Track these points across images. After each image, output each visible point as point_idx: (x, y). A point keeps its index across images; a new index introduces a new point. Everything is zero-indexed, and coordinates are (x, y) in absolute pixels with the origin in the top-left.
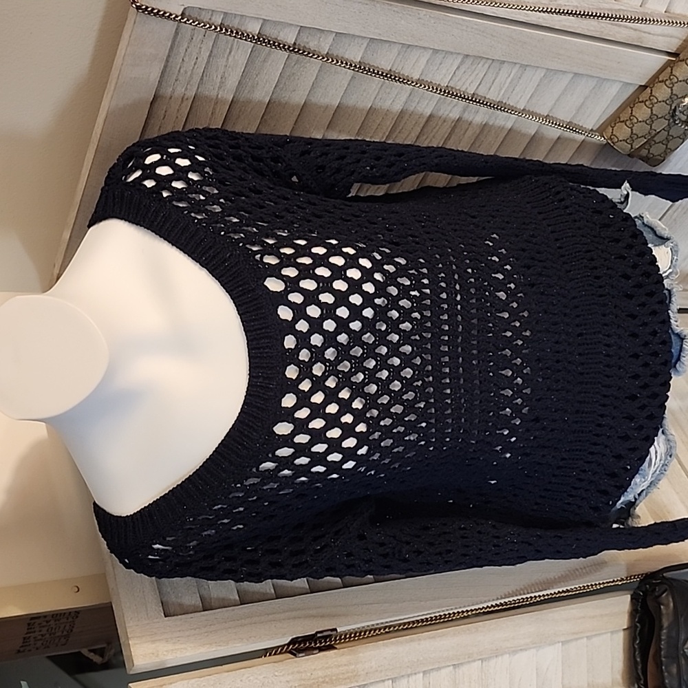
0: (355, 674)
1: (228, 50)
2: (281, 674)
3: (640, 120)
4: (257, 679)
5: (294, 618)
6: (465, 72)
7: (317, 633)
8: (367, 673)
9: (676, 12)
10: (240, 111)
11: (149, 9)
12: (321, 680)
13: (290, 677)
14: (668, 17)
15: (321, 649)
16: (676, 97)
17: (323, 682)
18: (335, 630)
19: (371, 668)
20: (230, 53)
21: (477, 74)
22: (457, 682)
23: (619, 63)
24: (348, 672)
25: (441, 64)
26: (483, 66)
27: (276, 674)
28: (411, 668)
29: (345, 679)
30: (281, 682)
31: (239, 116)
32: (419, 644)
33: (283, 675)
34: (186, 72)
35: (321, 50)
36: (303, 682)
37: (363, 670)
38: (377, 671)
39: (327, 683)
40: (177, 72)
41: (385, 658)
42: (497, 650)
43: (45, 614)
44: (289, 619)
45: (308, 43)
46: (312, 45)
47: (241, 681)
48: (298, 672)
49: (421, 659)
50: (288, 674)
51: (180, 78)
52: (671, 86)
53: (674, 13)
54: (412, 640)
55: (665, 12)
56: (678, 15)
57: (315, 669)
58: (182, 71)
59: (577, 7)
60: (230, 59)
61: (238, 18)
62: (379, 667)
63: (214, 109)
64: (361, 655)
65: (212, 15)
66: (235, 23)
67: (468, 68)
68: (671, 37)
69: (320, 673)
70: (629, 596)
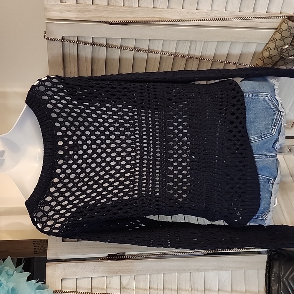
0: (132, 270)
1: (84, 49)
2: (101, 266)
3: (266, 57)
4: (92, 267)
5: (110, 247)
6: (181, 46)
7: (118, 253)
8: (137, 271)
9: (273, 12)
10: (97, 68)
11: (50, 38)
12: (118, 271)
13: (105, 268)
14: (268, 15)
15: (118, 260)
16: (278, 47)
17: (119, 271)
18: (125, 253)
19: (139, 269)
20: (85, 49)
21: (187, 47)
22: (180, 280)
23: (250, 35)
24: (129, 269)
25: (169, 45)
26: (188, 43)
27: (99, 266)
28: (157, 271)
29: (128, 272)
30: (101, 269)
31: (97, 70)
32: (161, 263)
33: (102, 267)
34: (72, 57)
35: (118, 45)
36: (110, 270)
37: (136, 269)
38: (142, 270)
39: (120, 272)
40: (69, 57)
41: (145, 266)
42: (198, 269)
43: (38, 240)
44: (108, 247)
45: (113, 43)
46: (114, 43)
47: (86, 266)
48: (109, 266)
49: (162, 268)
50: (104, 267)
51: (71, 59)
52: (274, 42)
53: (272, 13)
54: (157, 261)
55: (266, 13)
56: (274, 13)
57: (115, 266)
58: (70, 57)
59: (220, 17)
60: (86, 51)
61: (83, 38)
62: (143, 269)
63: (87, 69)
64: (135, 263)
65: (73, 38)
66: (83, 40)
67: (182, 45)
68: (273, 22)
69: (117, 268)
70: (267, 256)
